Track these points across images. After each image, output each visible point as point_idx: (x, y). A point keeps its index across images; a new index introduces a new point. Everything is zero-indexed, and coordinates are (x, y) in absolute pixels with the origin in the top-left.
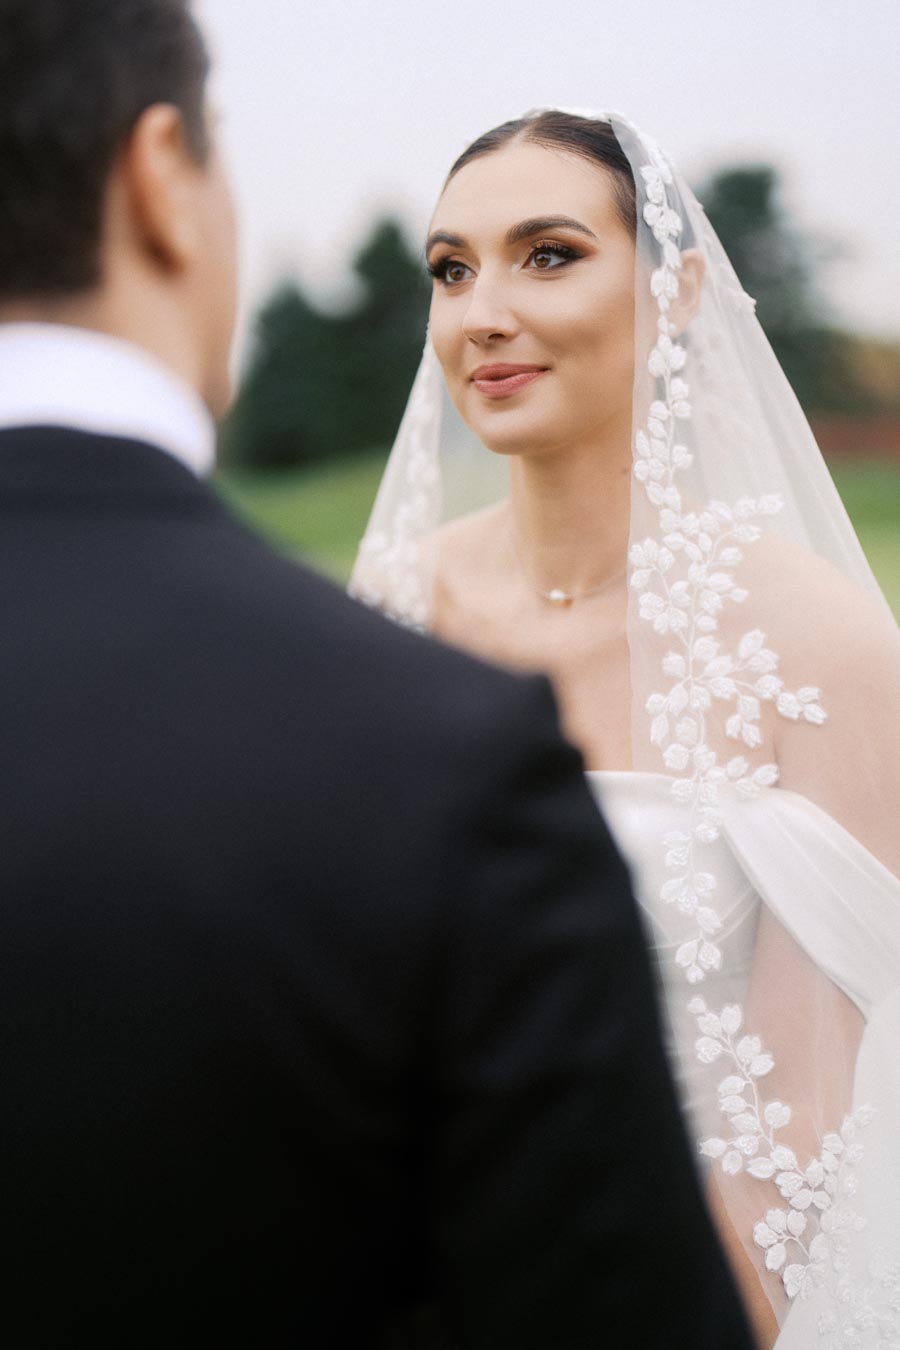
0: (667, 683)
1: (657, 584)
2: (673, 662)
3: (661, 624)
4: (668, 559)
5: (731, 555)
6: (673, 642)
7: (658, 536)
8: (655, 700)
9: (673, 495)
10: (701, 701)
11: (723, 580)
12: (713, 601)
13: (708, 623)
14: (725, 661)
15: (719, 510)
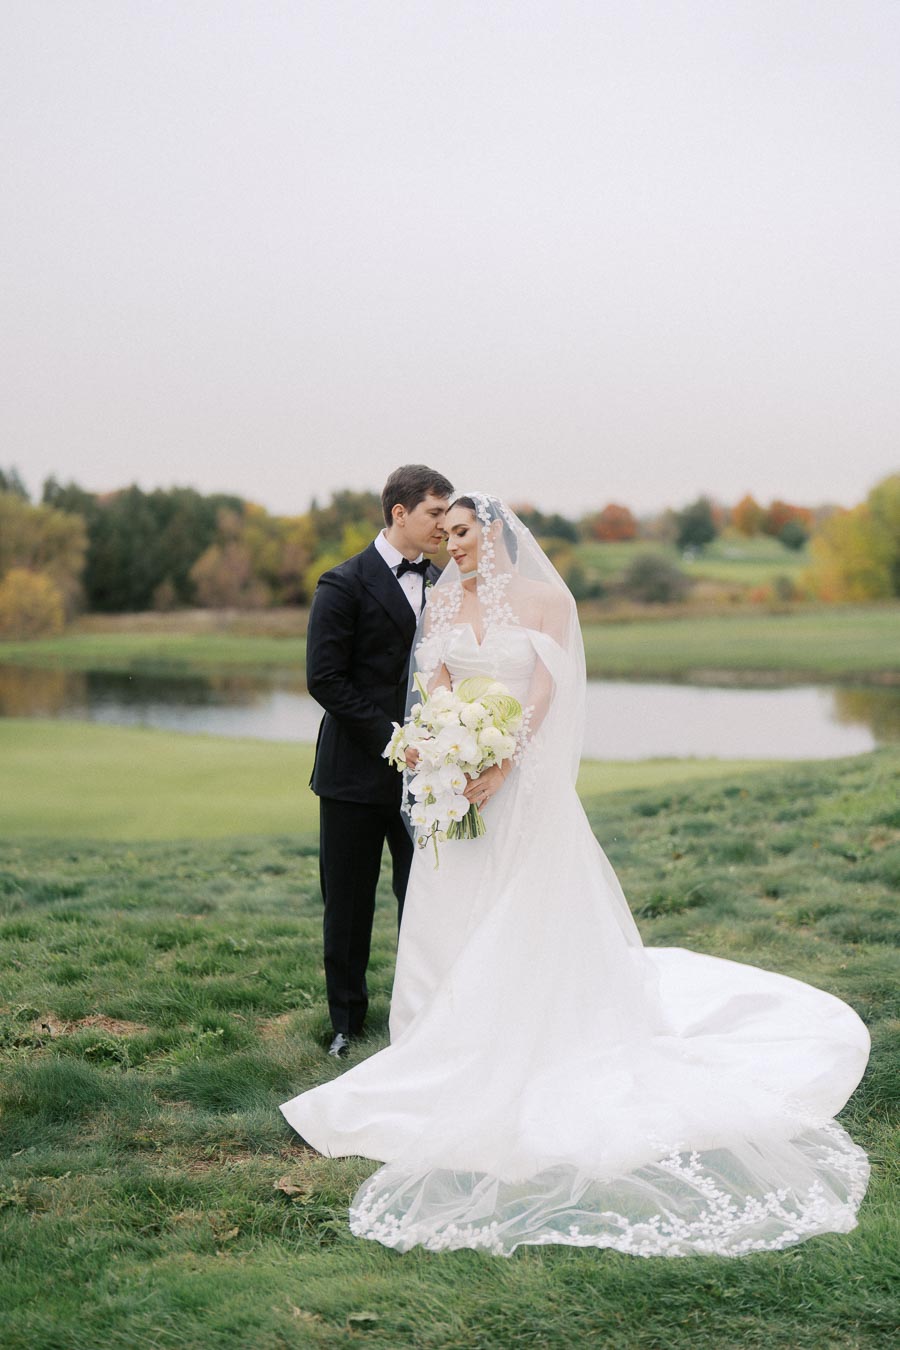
0: (487, 615)
1: (485, 594)
2: (489, 611)
3: (486, 603)
4: (487, 588)
5: (503, 586)
6: (489, 606)
7: (485, 584)
8: (484, 620)
9: (490, 575)
10: (496, 618)
11: (501, 592)
12: (498, 597)
13: (498, 602)
14: (501, 610)
15: (500, 577)
